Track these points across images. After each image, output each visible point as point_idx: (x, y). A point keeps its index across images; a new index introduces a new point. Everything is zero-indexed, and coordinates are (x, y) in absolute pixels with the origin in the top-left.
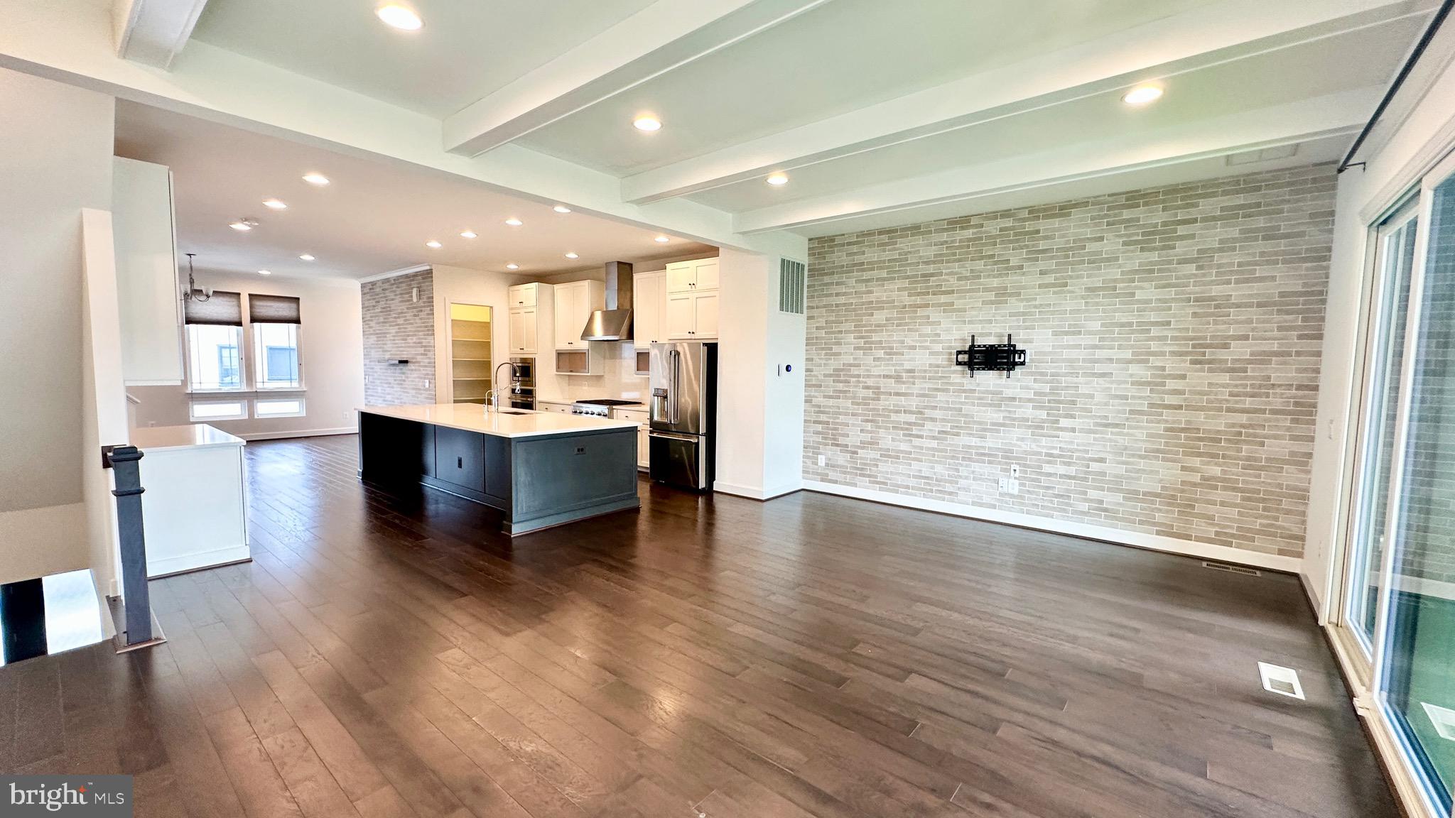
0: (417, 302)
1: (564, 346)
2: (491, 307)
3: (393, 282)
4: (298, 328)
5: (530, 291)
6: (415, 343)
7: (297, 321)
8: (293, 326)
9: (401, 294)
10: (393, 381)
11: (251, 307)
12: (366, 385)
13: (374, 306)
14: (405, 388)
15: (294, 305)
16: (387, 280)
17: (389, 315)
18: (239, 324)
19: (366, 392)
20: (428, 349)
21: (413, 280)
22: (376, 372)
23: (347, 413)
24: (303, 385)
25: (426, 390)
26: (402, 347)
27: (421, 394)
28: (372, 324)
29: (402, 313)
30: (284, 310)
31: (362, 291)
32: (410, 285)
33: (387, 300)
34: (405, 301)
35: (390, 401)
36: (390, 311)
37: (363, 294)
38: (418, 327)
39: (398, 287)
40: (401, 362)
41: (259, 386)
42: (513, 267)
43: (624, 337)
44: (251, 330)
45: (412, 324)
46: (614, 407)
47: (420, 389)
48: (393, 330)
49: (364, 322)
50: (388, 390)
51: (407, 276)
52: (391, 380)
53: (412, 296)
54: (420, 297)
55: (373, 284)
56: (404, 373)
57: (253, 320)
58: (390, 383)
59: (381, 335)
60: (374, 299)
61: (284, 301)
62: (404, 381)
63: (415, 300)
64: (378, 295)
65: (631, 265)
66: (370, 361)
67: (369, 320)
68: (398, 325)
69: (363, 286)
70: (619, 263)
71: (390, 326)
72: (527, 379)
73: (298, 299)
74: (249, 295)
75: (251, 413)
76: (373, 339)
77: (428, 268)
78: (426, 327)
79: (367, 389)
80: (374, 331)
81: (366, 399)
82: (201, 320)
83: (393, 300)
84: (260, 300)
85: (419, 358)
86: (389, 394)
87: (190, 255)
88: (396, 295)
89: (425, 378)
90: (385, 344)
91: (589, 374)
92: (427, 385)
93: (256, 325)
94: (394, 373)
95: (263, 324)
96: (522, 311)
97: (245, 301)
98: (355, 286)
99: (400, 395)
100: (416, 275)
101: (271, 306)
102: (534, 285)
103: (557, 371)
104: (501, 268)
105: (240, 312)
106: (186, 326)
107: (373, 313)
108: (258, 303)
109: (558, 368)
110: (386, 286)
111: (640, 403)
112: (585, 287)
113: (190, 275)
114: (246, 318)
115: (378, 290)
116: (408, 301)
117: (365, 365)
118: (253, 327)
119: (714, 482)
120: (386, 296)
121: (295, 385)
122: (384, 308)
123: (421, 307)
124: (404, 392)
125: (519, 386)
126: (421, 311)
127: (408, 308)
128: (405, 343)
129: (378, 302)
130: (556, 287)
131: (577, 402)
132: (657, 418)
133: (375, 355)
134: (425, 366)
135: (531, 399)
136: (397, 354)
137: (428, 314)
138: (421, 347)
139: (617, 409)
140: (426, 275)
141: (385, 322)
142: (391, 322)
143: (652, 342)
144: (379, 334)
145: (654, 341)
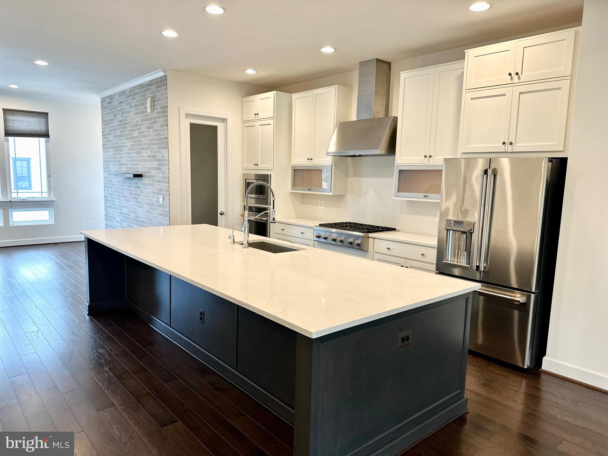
0: (152, 112)
1: (300, 161)
2: (225, 120)
3: (128, 94)
4: (46, 142)
5: (266, 101)
6: (149, 156)
7: (46, 135)
8: (43, 140)
9: (136, 106)
10: (128, 195)
11: (5, 121)
12: (105, 197)
13: (112, 120)
14: (139, 202)
15: (43, 120)
16: (123, 93)
17: (126, 128)
19: (106, 203)
20: (162, 163)
21: (148, 90)
22: (114, 185)
23: (91, 221)
24: (52, 196)
25: (161, 206)
26: (137, 160)
27: (155, 210)
28: (111, 137)
29: (136, 125)
30: (33, 124)
31: (102, 105)
32: (145, 95)
33: (123, 113)
34: (139, 113)
35: (126, 214)
36: (126, 124)
37: (103, 108)
38: (152, 140)
39: (133, 99)
40: (135, 176)
41: (14, 196)
42: (251, 72)
43: (383, 152)
44: (5, 143)
45: (146, 136)
46: (371, 235)
47: (153, 205)
48: (129, 143)
49: (103, 136)
50: (124, 203)
51: (141, 86)
52: (127, 193)
53: (146, 108)
54: (153, 108)
55: (111, 97)
56: (139, 187)
57: (8, 134)
58: (126, 197)
59: (118, 149)
60: (112, 113)
61: (33, 116)
62: (139, 195)
63: (149, 110)
64: (115, 108)
65: (389, 64)
66: (109, 174)
67: (108, 134)
68: (133, 138)
69: (103, 100)
70: (378, 60)
71: (126, 139)
72: (262, 197)
73: (47, 114)
75: (6, 219)
76: (111, 152)
77: (162, 74)
78: (160, 139)
79: (106, 200)
80: (113, 144)
81: (106, 210)
83: (128, 112)
84: (13, 115)
85: (153, 172)
86: (124, 207)
88: (131, 107)
89: (159, 194)
90: (122, 158)
91: (331, 194)
92: (161, 200)
93: (11, 138)
94: (129, 186)
95: (17, 138)
96: (257, 124)
98: (96, 100)
99: (135, 209)
100: (150, 83)
101: (22, 120)
102: (271, 94)
103: (292, 189)
104: (238, 76)
107: (111, 127)
108: (10, 118)
109: (294, 185)
110: (122, 98)
111: (394, 229)
115: (115, 103)
116: (143, 112)
117: (105, 177)
118: (7, 141)
119: (544, 358)
120: (123, 109)
121: (45, 195)
122: (121, 121)
123: (155, 118)
124: (139, 206)
125: (252, 203)
126: (155, 122)
127: (142, 120)
128: (140, 157)
129: (116, 115)
130: (294, 96)
131: (321, 225)
132: (450, 259)
133: (113, 168)
134: (159, 181)
135: (266, 219)
136: (132, 168)
137: (162, 126)
138: (156, 160)
139: (374, 238)
140: (162, 82)
141: (122, 136)
142: (127, 135)
143: (425, 156)
144: (117, 147)
145: (428, 155)
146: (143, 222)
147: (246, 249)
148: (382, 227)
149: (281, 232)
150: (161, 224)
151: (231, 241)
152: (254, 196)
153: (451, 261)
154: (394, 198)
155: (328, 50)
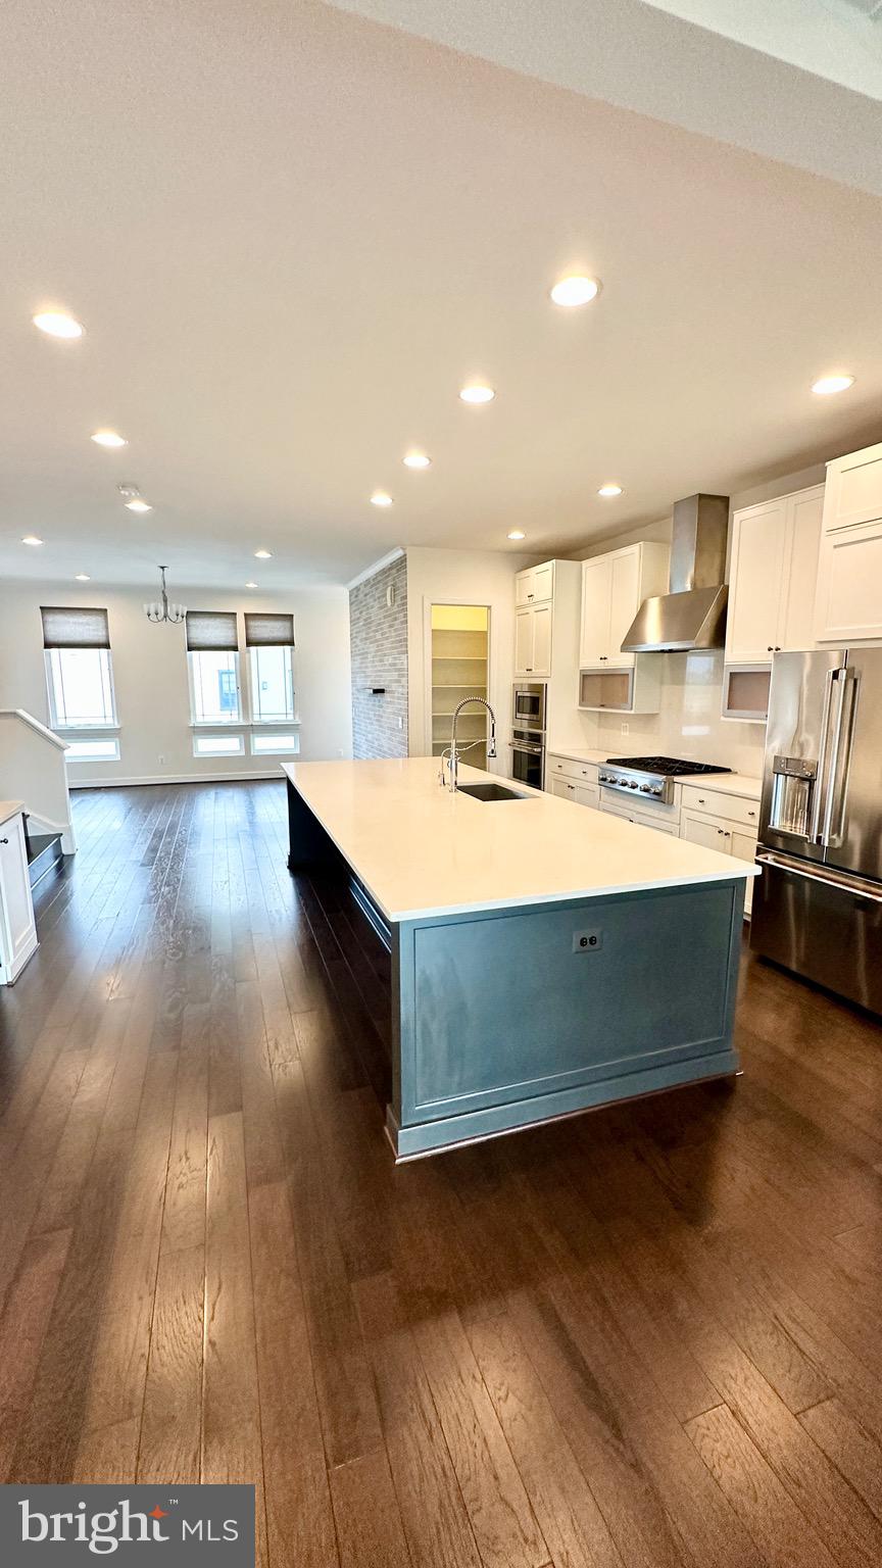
0: (392, 606)
1: (592, 663)
2: (489, 607)
3: (372, 583)
4: (292, 650)
5: (543, 576)
6: (390, 665)
7: (291, 643)
8: (287, 649)
9: (379, 598)
10: (372, 716)
11: (247, 628)
12: (353, 719)
13: (359, 618)
14: (382, 726)
15: (288, 624)
16: (367, 582)
17: (369, 628)
18: (235, 648)
19: (354, 727)
20: (403, 673)
21: (389, 575)
24: (298, 718)
26: (380, 671)
27: (395, 736)
28: (357, 641)
29: (379, 624)
30: (276, 630)
31: (350, 600)
32: (386, 583)
33: (368, 609)
34: (381, 608)
35: (371, 742)
36: (370, 623)
37: (351, 604)
38: (393, 642)
39: (376, 589)
40: (376, 691)
41: (256, 719)
42: (517, 536)
44: (247, 655)
45: (387, 638)
46: (676, 779)
47: (394, 729)
48: (373, 648)
49: (351, 640)
50: (369, 727)
51: (383, 572)
53: (387, 600)
54: (394, 601)
55: (357, 589)
56: (382, 707)
57: (249, 643)
58: (370, 719)
59: (364, 655)
60: (358, 609)
61: (278, 620)
62: (381, 716)
63: (389, 604)
64: (361, 603)
65: (725, 500)
66: (356, 690)
67: (355, 637)
68: (376, 641)
69: (351, 593)
70: (701, 496)
71: (371, 643)
72: (534, 717)
73: (292, 616)
74: (246, 615)
75: (247, 746)
76: (358, 660)
77: (400, 553)
78: (400, 641)
79: (354, 723)
80: (359, 650)
82: (201, 646)
83: (372, 607)
84: (256, 620)
85: (394, 686)
86: (369, 732)
87: (163, 568)
88: (374, 600)
89: (399, 715)
90: (367, 667)
91: (632, 712)
92: (400, 723)
93: (253, 649)
94: (374, 705)
95: (259, 648)
96: (531, 610)
97: (241, 620)
98: (343, 593)
99: (378, 735)
100: (391, 567)
101: (265, 626)
102: (548, 565)
103: (580, 705)
105: (236, 636)
106: (188, 653)
107: (358, 627)
108: (252, 623)
109: (583, 700)
110: (367, 589)
111: (728, 770)
112: (633, 557)
113: (163, 592)
114: (242, 643)
115: (361, 596)
116: (384, 606)
117: (352, 694)
118: (249, 652)
120: (367, 604)
122: (365, 620)
123: (395, 613)
124: (382, 732)
125: (525, 728)
126: (396, 619)
127: (385, 617)
128: (382, 666)
129: (361, 613)
130: (585, 563)
131: (610, 761)
132: (777, 822)
133: (360, 682)
134: (399, 698)
135: (539, 750)
136: (376, 681)
137: (402, 623)
138: (396, 670)
139: (683, 784)
140: (401, 564)
141: (366, 639)
142: (371, 638)
143: (770, 649)
144: (363, 654)
145: (774, 648)
146: (385, 752)
147: (454, 794)
148: (701, 766)
149: (558, 770)
150: (400, 755)
151: (440, 781)
152: (527, 716)
153: (780, 826)
154: (723, 718)
155: (610, 491)
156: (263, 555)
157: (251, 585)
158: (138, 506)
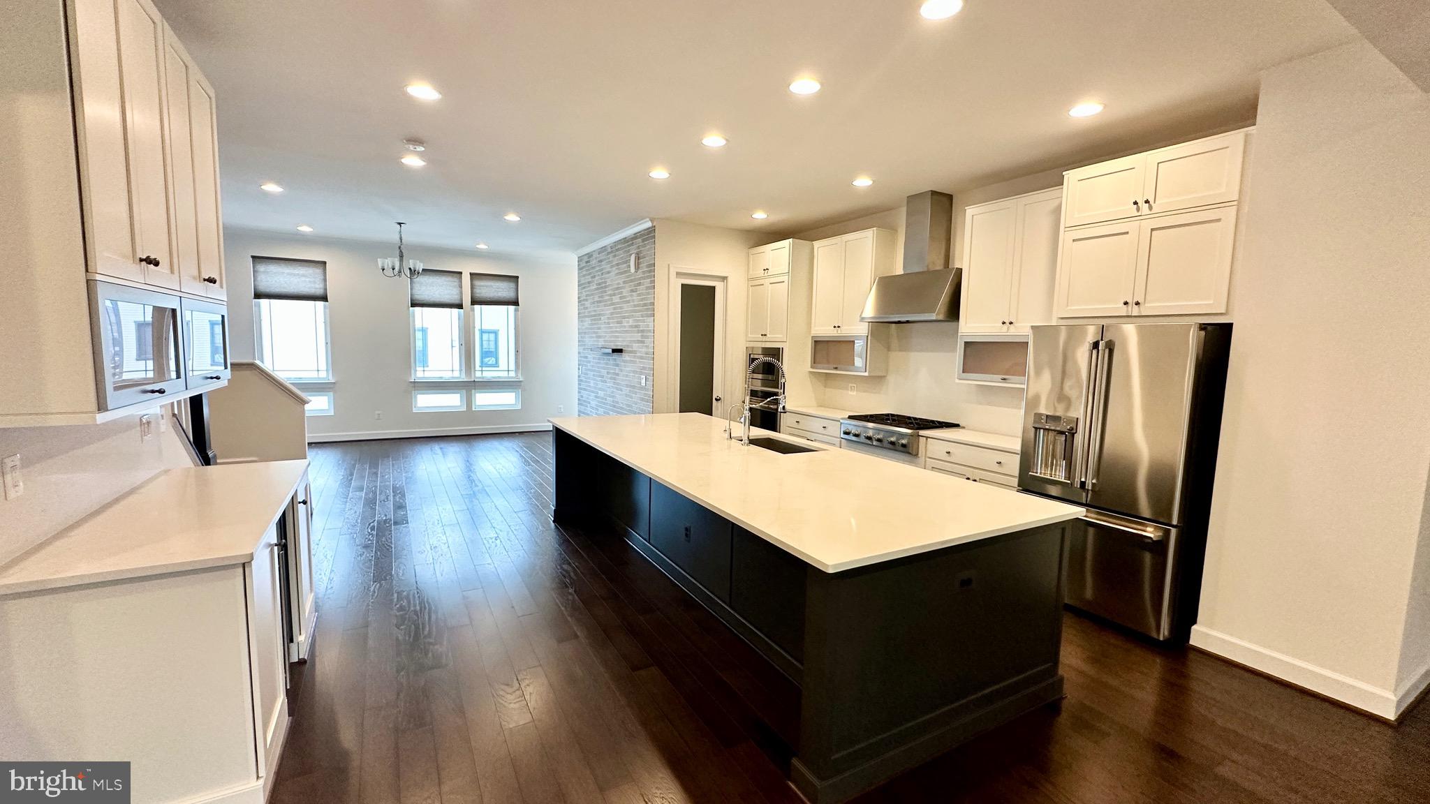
0: (636, 272)
1: (824, 329)
3: (609, 250)
4: (515, 310)
5: (779, 254)
6: (631, 326)
7: (516, 303)
8: (512, 308)
9: (618, 264)
10: (605, 374)
11: (472, 287)
12: (579, 376)
13: (589, 283)
14: (618, 384)
15: (512, 285)
16: (603, 249)
17: (605, 292)
18: (460, 306)
19: (579, 384)
20: (645, 335)
21: (632, 244)
22: (589, 362)
23: (562, 406)
24: (520, 375)
25: (642, 388)
26: (616, 332)
27: (636, 393)
28: (587, 304)
29: (618, 288)
30: (502, 289)
31: (579, 265)
32: (629, 251)
33: (602, 274)
34: (621, 273)
35: (603, 398)
36: (606, 287)
37: (580, 269)
38: (635, 306)
39: (615, 256)
40: (614, 351)
41: (478, 375)
42: (760, 216)
43: (941, 317)
44: (471, 313)
45: (628, 302)
46: (922, 432)
47: (634, 387)
48: (609, 310)
49: (579, 302)
50: (600, 385)
51: (625, 240)
52: (604, 372)
53: (629, 266)
54: (637, 267)
55: (589, 255)
56: (617, 365)
57: (474, 302)
58: (603, 377)
59: (596, 317)
60: (590, 274)
61: (503, 281)
62: (618, 375)
63: (633, 269)
64: (593, 268)
65: (950, 197)
66: (584, 349)
67: (584, 300)
68: (614, 304)
69: (580, 259)
70: (934, 193)
71: (605, 306)
72: (770, 377)
73: (517, 278)
74: (470, 274)
75: (469, 402)
76: (588, 321)
77: (649, 224)
78: (645, 305)
79: (580, 381)
80: (589, 312)
81: (579, 392)
82: (424, 302)
83: (609, 272)
84: (482, 279)
85: (635, 346)
86: (600, 389)
87: (400, 224)
88: (612, 267)
89: (641, 374)
90: (599, 328)
91: (866, 374)
92: (643, 381)
93: (477, 307)
94: (607, 364)
95: (483, 306)
96: (766, 282)
97: (466, 279)
98: (572, 259)
99: (613, 392)
100: (636, 236)
101: (491, 286)
102: (786, 243)
103: (812, 367)
104: (744, 222)
105: (461, 293)
106: (411, 309)
107: (588, 291)
108: (477, 283)
109: (815, 362)
110: (602, 256)
111: (957, 426)
112: (865, 242)
113: (400, 248)
114: (467, 301)
115: (593, 262)
116: (625, 272)
117: (579, 353)
118: (473, 310)
119: (1194, 627)
120: (602, 270)
121: (512, 374)
122: (599, 284)
123: (640, 279)
124: (617, 389)
125: (758, 387)
126: (639, 284)
127: (624, 282)
128: (621, 327)
129: (594, 277)
130: (817, 244)
131: (850, 417)
132: (1040, 471)
133: (589, 341)
134: (641, 358)
135: (775, 407)
136: (611, 342)
137: (648, 288)
138: (638, 331)
139: (927, 438)
140: (649, 234)
141: (600, 302)
142: (606, 301)
143: (1004, 323)
144: (595, 316)
145: (1007, 321)
146: (622, 408)
147: (746, 447)
148: (939, 422)
149: (795, 425)
150: (643, 412)
151: (727, 435)
152: (760, 376)
153: (1041, 473)
154: (957, 381)
155: (863, 182)
156: (512, 217)
157: (482, 246)
158: (413, 161)
